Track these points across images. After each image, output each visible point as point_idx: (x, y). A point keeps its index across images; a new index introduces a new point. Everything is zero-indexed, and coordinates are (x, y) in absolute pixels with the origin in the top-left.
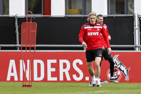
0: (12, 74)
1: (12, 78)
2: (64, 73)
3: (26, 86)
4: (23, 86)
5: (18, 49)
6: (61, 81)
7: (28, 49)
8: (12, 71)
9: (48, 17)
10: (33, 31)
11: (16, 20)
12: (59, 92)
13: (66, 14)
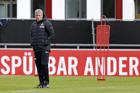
0: (89, 70)
1: (89, 73)
2: (133, 69)
3: (100, 80)
4: (98, 80)
5: (94, 48)
6: (131, 76)
7: (102, 48)
8: (89, 67)
9: (120, 21)
10: (107, 33)
11: (93, 23)
12: (129, 85)
13: (135, 18)
